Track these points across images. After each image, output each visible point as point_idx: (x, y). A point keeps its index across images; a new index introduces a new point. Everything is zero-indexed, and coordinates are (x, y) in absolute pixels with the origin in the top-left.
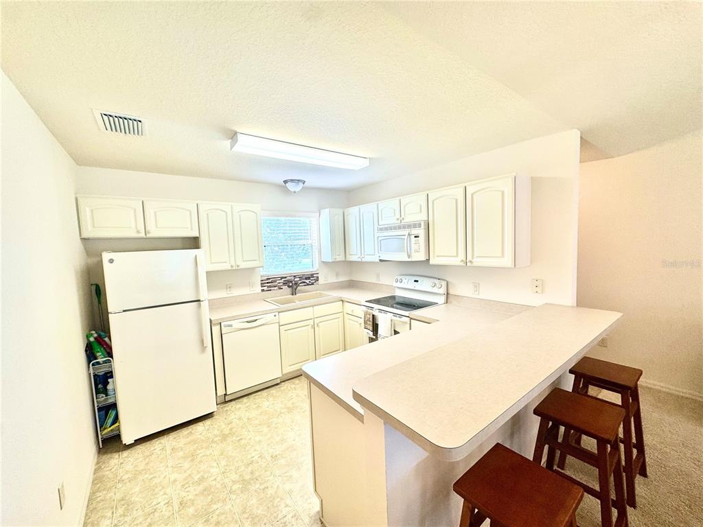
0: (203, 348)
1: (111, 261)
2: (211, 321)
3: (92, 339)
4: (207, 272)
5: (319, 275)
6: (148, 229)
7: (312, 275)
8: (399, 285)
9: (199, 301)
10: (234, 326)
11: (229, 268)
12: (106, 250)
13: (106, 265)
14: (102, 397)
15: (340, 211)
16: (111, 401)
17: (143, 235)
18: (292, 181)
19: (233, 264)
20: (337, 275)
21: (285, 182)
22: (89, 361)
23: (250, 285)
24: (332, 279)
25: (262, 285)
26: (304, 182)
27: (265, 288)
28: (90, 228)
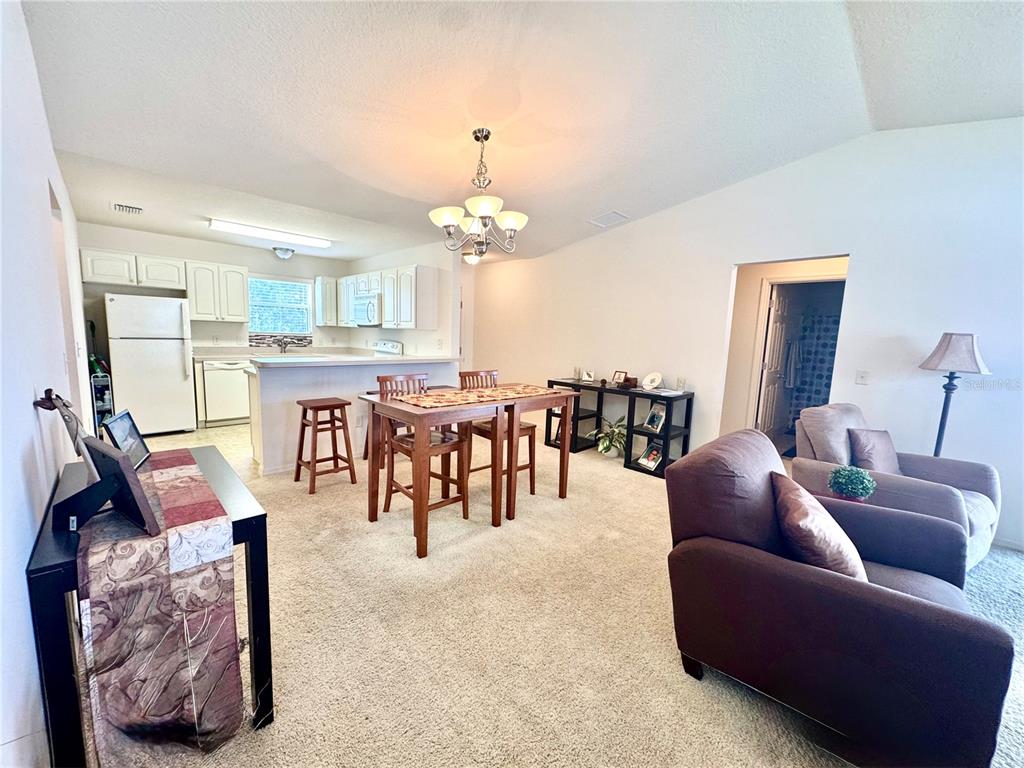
0: (186, 377)
1: (112, 300)
2: (193, 359)
3: (92, 359)
4: (191, 321)
5: (313, 339)
6: (140, 279)
7: (305, 338)
8: (377, 348)
9: (182, 339)
10: (216, 366)
11: (214, 319)
12: (108, 292)
13: (108, 303)
14: (100, 403)
15: (333, 281)
16: (108, 407)
17: (135, 284)
18: (281, 249)
19: (218, 316)
20: (334, 340)
21: (275, 249)
22: (90, 375)
23: (237, 338)
24: (327, 344)
25: (250, 341)
26: (293, 251)
27: (254, 344)
28: (90, 274)
